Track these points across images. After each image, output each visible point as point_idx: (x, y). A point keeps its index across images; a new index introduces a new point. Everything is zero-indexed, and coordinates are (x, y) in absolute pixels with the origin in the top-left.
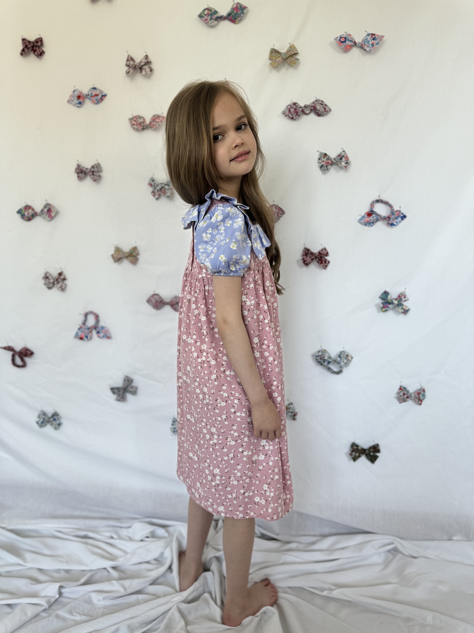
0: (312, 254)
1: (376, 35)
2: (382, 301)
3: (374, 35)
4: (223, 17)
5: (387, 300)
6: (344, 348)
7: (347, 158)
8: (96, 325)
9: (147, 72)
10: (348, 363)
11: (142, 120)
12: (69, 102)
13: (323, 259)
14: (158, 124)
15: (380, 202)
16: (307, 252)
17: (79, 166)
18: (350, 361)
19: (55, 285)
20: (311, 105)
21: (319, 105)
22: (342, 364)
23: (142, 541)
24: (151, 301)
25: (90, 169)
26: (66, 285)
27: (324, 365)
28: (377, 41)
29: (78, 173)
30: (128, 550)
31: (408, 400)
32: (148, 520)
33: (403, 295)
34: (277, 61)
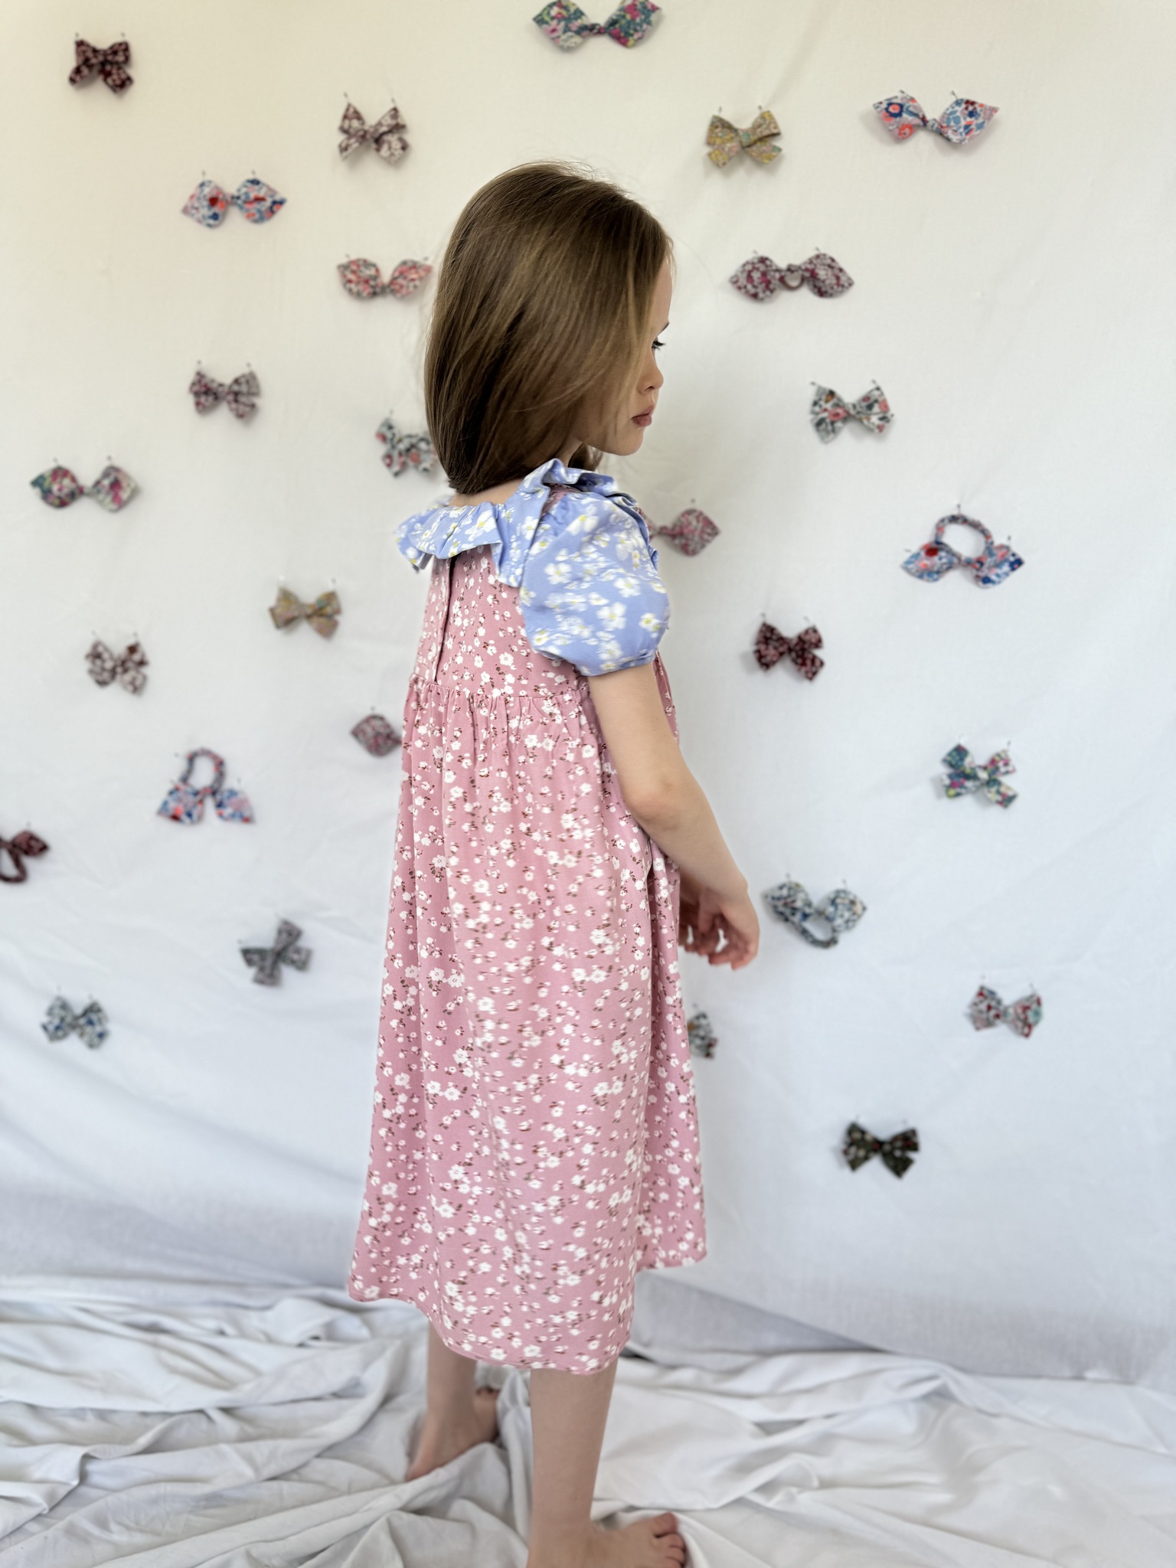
0: (781, 639)
1: (976, 106)
2: (949, 771)
3: (973, 103)
4: (597, 27)
5: (962, 769)
6: (844, 882)
7: (885, 407)
8: (216, 786)
9: (393, 151)
10: (854, 921)
11: (372, 272)
12: (186, 211)
13: (807, 655)
14: (412, 284)
15: (960, 521)
16: (768, 635)
17: (200, 376)
18: (859, 916)
19: (118, 677)
20: (803, 267)
21: (825, 269)
22: (839, 922)
23: (301, 1345)
24: (364, 733)
25: (230, 387)
26: (145, 678)
27: (793, 923)
28: (980, 120)
29: (197, 394)
30: (264, 1366)
31: (998, 1022)
32: (317, 1291)
33: (1002, 759)
34: (727, 149)
